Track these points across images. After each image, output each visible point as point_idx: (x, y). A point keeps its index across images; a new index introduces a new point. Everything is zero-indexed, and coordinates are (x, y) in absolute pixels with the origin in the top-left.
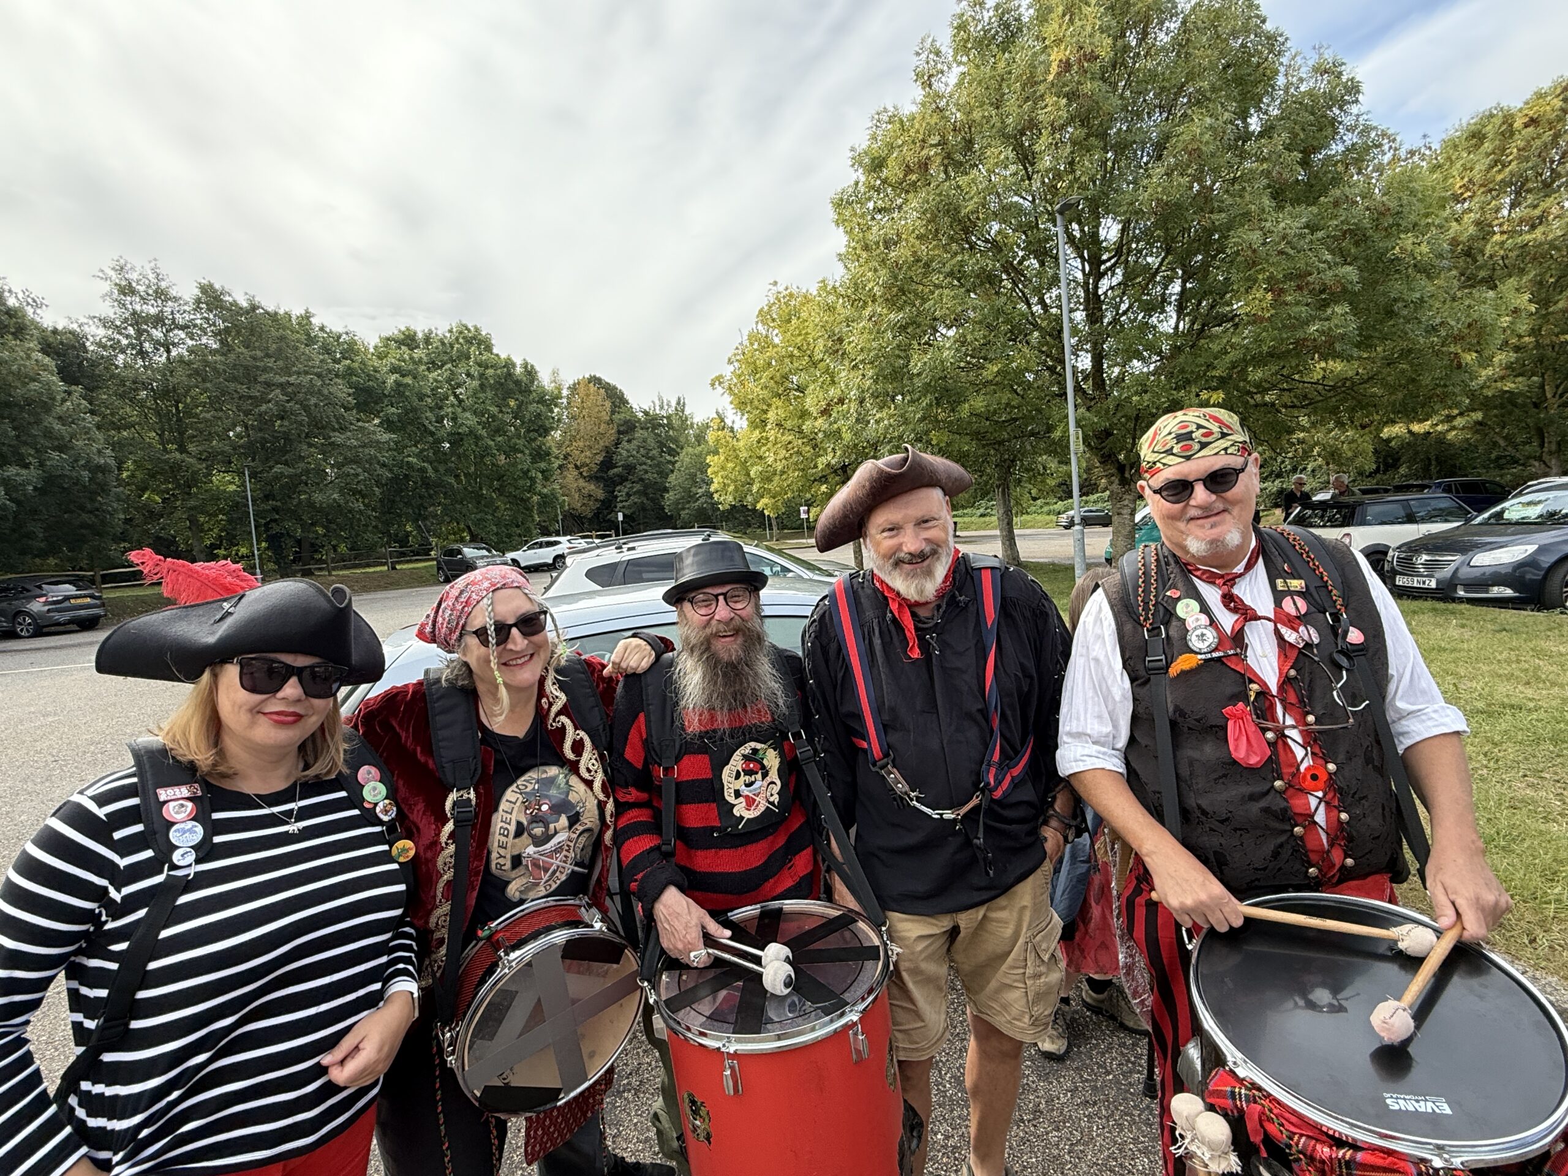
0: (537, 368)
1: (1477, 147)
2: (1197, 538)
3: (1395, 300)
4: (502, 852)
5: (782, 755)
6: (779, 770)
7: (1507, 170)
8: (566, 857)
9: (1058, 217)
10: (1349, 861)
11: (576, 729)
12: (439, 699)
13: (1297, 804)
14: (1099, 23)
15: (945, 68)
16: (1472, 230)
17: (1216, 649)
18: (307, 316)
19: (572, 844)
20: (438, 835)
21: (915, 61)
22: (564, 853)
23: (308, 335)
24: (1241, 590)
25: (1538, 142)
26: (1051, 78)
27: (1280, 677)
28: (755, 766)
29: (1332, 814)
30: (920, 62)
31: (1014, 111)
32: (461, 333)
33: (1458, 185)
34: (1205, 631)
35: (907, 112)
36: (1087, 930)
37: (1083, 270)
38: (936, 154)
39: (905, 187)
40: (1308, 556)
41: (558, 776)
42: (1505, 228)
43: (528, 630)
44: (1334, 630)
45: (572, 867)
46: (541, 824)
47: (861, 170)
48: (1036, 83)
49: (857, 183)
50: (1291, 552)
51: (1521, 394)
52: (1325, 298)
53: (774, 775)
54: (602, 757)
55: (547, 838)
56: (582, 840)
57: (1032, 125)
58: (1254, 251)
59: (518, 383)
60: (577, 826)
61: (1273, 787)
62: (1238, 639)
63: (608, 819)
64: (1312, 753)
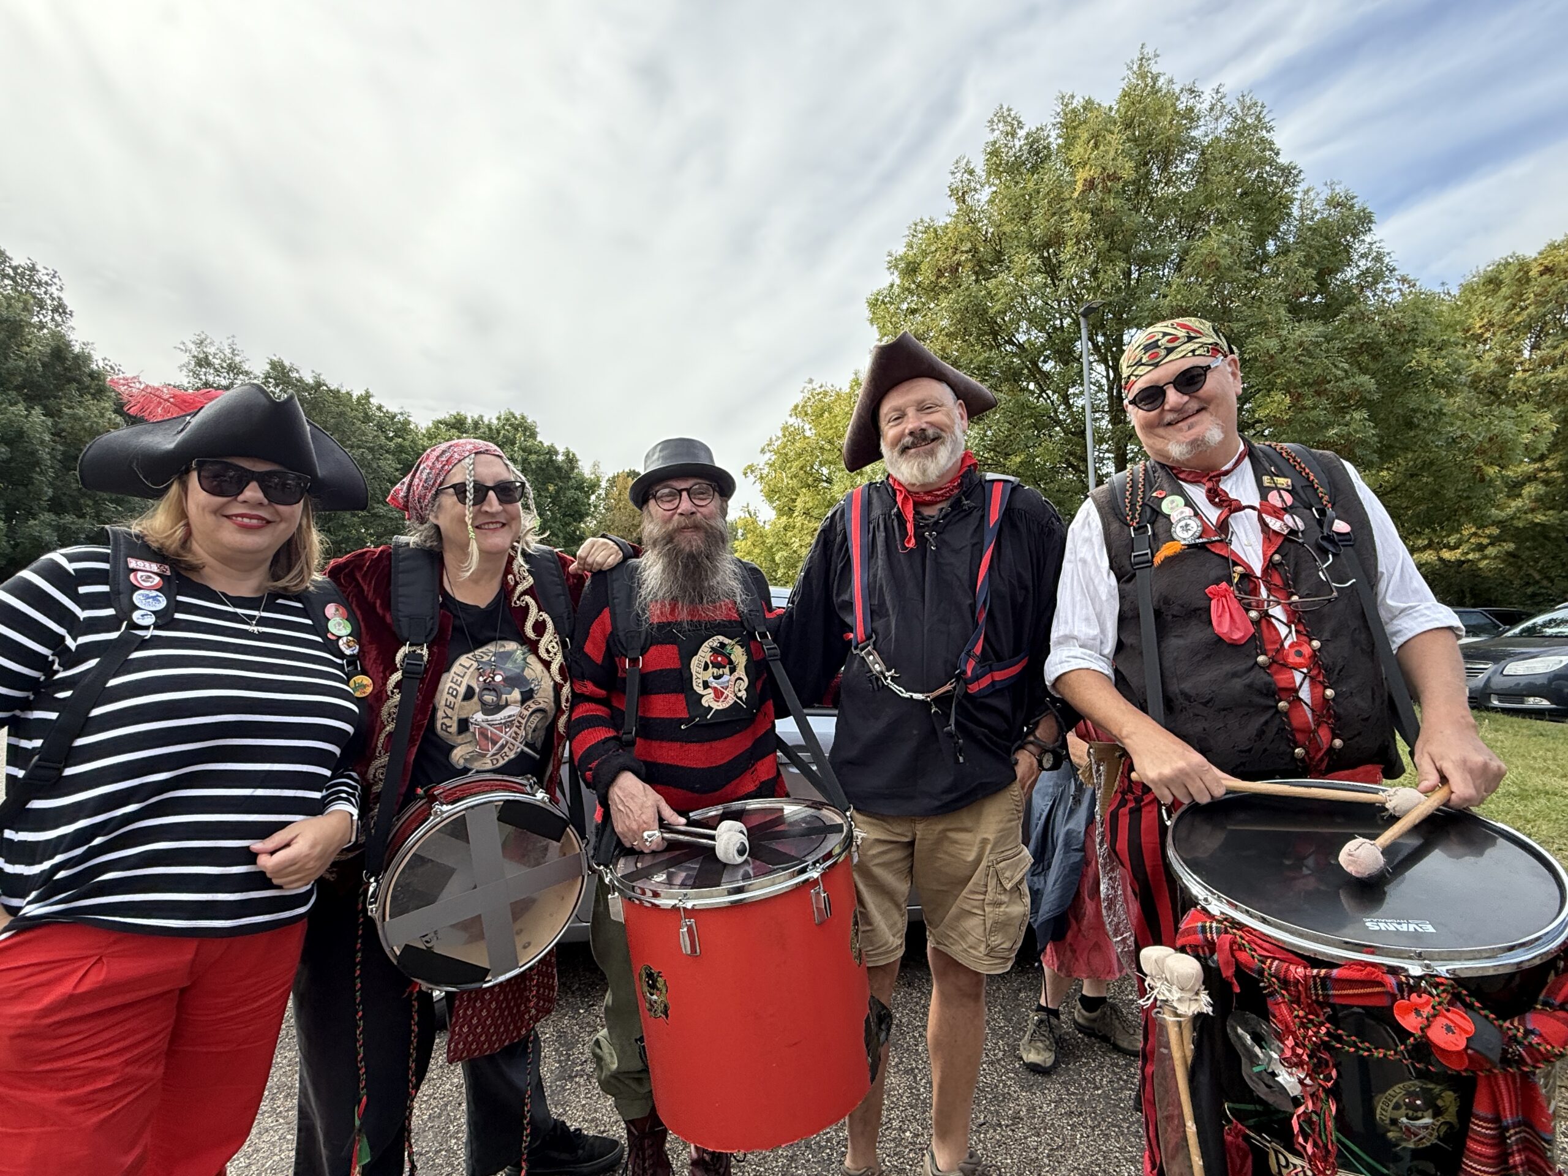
0: (578, 457)
1: (1495, 292)
2: (1178, 442)
3: (1414, 411)
4: (449, 712)
5: (748, 653)
6: (746, 667)
7: (1525, 313)
8: (516, 733)
9: (1082, 320)
10: (1338, 743)
11: (540, 610)
12: (404, 559)
13: (1281, 680)
14: (1121, 147)
15: (978, 187)
16: (1493, 366)
17: (1200, 537)
18: (368, 396)
19: (524, 722)
20: (385, 684)
21: (950, 179)
22: (514, 728)
23: (366, 414)
24: (1228, 486)
25: (1554, 289)
26: (1076, 195)
27: (1264, 559)
28: (722, 660)
29: (1316, 690)
30: (956, 181)
31: (1041, 225)
32: (508, 420)
33: (1478, 325)
34: (1189, 522)
35: (942, 224)
36: (1080, 930)
37: (1108, 377)
38: (967, 260)
39: (934, 291)
40: (1295, 461)
41: (516, 651)
42: (1527, 366)
43: (504, 498)
44: (1320, 523)
45: (522, 746)
46: (493, 693)
47: (896, 273)
48: (1063, 200)
49: (892, 286)
50: (1277, 459)
51: (1552, 527)
52: (1342, 405)
53: (741, 672)
54: (564, 645)
55: (498, 708)
56: (535, 719)
57: (1056, 240)
58: (1272, 357)
59: (558, 469)
60: (529, 703)
61: (1256, 662)
62: (1223, 526)
63: (563, 704)
64: (1297, 631)
